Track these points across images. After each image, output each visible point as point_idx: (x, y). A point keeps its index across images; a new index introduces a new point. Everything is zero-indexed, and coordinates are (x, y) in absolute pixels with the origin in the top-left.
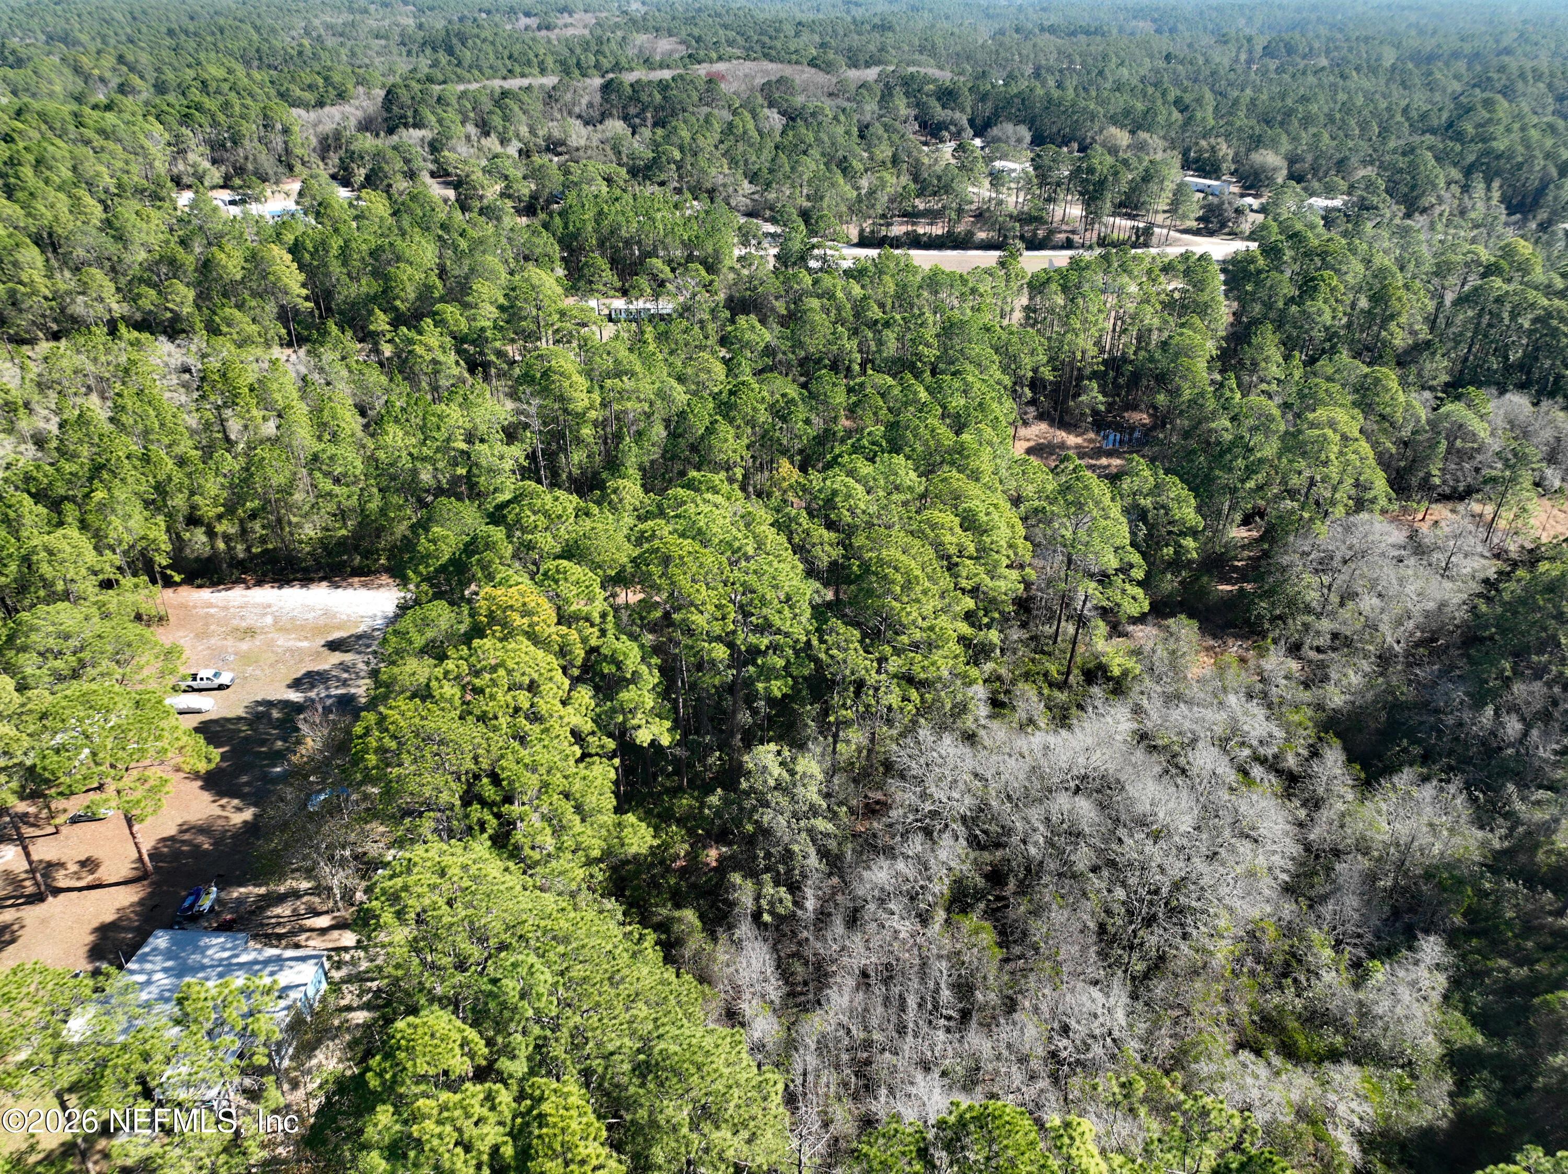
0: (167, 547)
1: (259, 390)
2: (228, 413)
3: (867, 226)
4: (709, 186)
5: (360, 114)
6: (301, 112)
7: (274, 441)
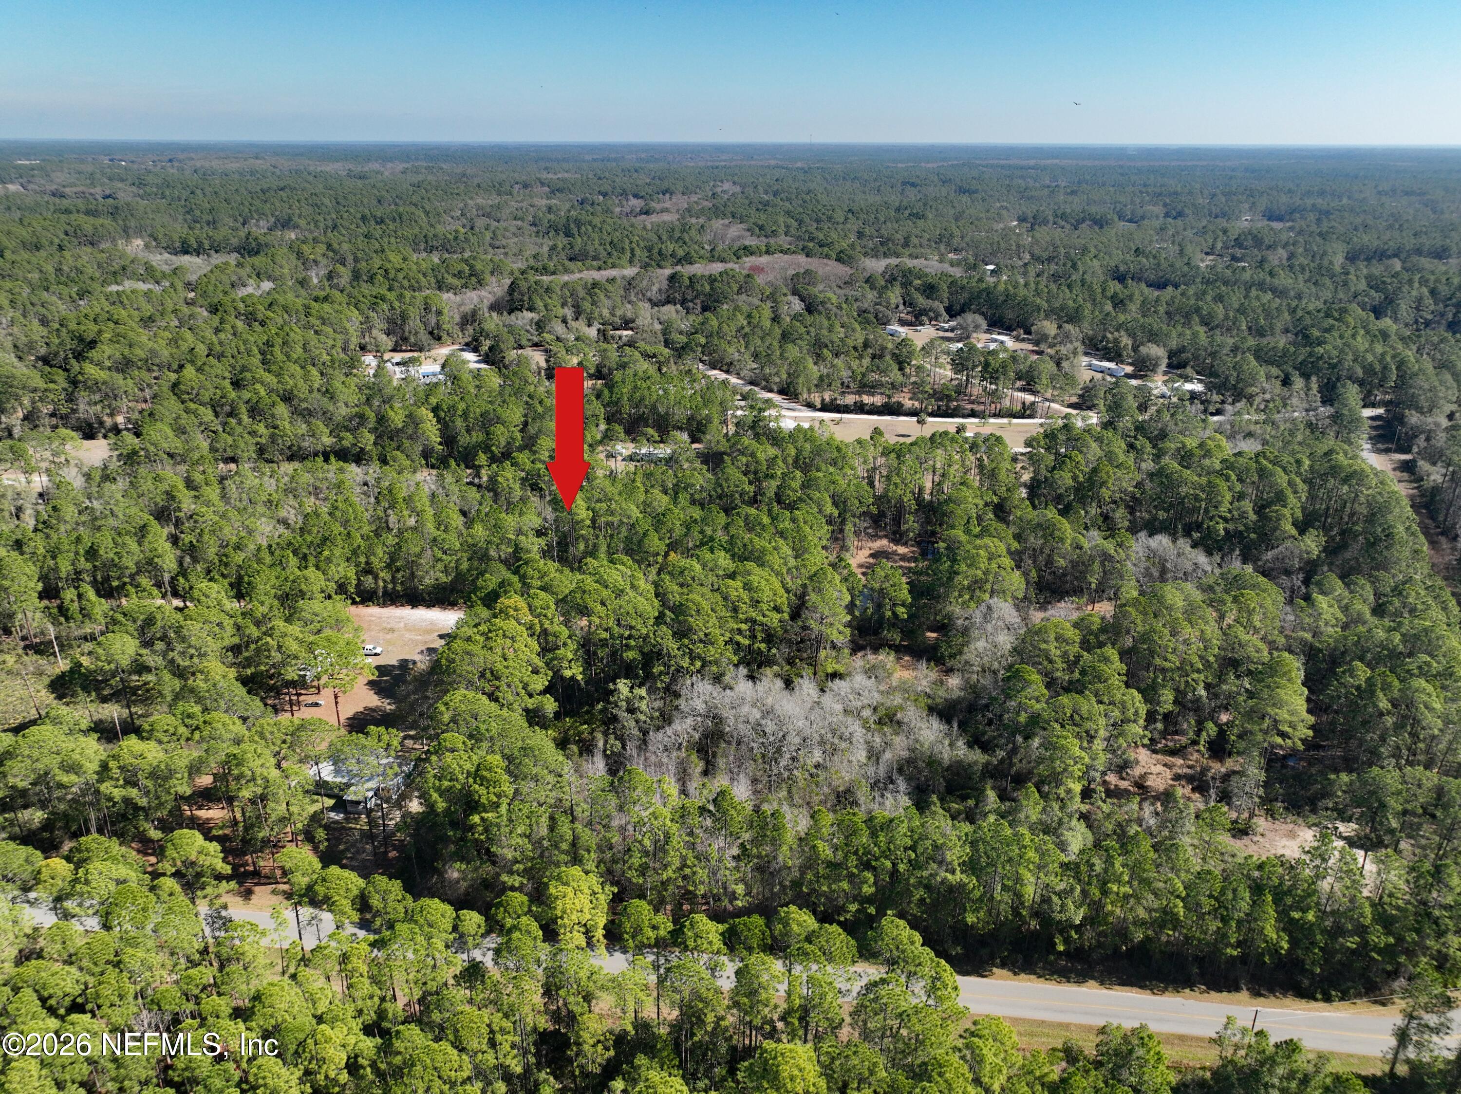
0: (354, 582)
1: (408, 500)
2: (390, 512)
3: (827, 397)
4: (728, 360)
5: (492, 299)
6: (451, 295)
7: (415, 529)
